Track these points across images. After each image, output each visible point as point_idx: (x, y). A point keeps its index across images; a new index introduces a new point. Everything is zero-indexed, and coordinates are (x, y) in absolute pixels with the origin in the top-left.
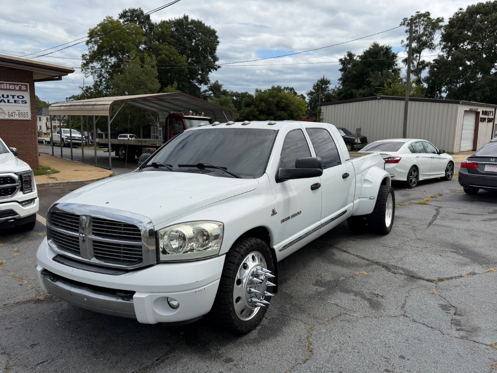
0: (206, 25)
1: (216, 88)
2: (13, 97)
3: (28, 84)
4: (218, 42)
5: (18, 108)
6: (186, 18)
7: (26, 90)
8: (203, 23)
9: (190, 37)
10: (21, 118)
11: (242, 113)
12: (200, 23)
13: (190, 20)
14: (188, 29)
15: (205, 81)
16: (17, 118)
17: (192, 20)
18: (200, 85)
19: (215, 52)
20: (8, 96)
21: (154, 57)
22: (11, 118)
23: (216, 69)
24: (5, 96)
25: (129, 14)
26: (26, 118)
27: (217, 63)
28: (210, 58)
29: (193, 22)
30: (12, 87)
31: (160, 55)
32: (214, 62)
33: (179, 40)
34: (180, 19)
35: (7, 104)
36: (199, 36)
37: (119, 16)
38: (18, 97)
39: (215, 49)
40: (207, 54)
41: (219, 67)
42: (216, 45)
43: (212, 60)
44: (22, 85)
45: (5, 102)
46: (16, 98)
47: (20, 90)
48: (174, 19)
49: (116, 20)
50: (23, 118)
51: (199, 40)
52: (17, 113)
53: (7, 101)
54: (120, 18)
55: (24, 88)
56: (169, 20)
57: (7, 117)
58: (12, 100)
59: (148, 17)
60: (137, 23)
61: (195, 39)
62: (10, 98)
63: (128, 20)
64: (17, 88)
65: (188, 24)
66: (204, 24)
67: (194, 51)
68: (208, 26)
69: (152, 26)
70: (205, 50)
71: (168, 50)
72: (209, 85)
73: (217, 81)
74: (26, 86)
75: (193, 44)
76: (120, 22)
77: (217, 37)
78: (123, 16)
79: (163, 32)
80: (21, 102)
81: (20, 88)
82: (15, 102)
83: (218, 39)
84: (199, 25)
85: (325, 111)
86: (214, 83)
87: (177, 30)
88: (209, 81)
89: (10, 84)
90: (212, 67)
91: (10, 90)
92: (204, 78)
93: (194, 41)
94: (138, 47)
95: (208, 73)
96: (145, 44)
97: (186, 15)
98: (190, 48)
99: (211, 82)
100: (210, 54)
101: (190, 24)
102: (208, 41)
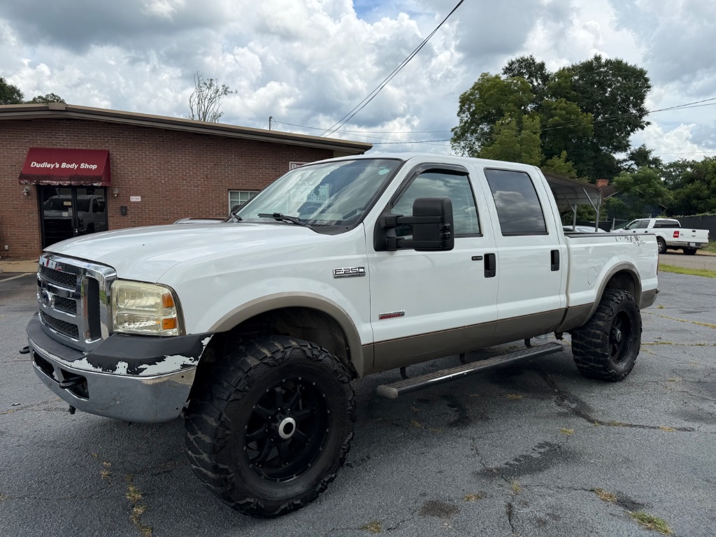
0: (629, 65)
1: (641, 156)
4: (649, 87)
6: (598, 59)
8: (624, 61)
9: (602, 85)
11: (678, 194)
12: (619, 63)
13: (603, 61)
14: (599, 74)
15: (623, 147)
17: (606, 60)
18: (614, 153)
19: (642, 103)
21: (538, 119)
23: (642, 128)
25: (516, 65)
27: (645, 119)
28: (634, 112)
29: (608, 62)
31: (552, 116)
32: (641, 117)
33: (584, 91)
34: (588, 62)
36: (619, 82)
37: (503, 72)
39: (642, 98)
40: (629, 105)
41: (648, 123)
42: (645, 91)
43: (638, 114)
48: (578, 64)
49: (494, 76)
51: (617, 88)
54: (505, 73)
56: (572, 66)
59: (542, 66)
60: (527, 77)
61: (610, 86)
63: (514, 76)
65: (600, 66)
66: (626, 64)
67: (608, 104)
68: (633, 65)
69: (545, 78)
70: (626, 101)
71: (564, 109)
72: (629, 152)
73: (644, 145)
75: (607, 95)
76: (499, 78)
77: (647, 80)
78: (508, 70)
79: (559, 84)
83: (649, 83)
84: (618, 67)
86: (637, 148)
87: (581, 78)
88: (628, 145)
90: (637, 123)
92: (621, 143)
93: (609, 90)
94: (525, 108)
95: (629, 134)
96: (533, 102)
97: (598, 55)
98: (601, 101)
99: (632, 148)
100: (634, 106)
101: (604, 66)
102: (630, 88)
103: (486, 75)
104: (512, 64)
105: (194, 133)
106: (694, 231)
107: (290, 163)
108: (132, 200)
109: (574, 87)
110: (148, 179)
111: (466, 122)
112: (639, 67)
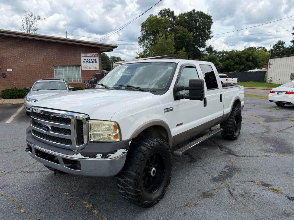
0: (205, 14)
1: (210, 49)
2: (92, 60)
3: (98, 54)
4: (212, 23)
5: (94, 65)
6: (194, 11)
7: (97, 57)
8: (204, 12)
9: (196, 21)
10: (95, 70)
11: (224, 64)
12: (202, 13)
13: (196, 12)
14: (194, 17)
15: (203, 46)
16: (93, 69)
17: (197, 11)
18: (200, 48)
19: (210, 29)
20: (89, 60)
21: (173, 34)
22: (91, 69)
23: (210, 38)
24: (88, 60)
25: (163, 12)
26: (97, 70)
27: (211, 35)
28: (207, 32)
29: (198, 12)
30: (91, 55)
31: (178, 33)
32: (209, 34)
33: (189, 23)
34: (190, 12)
35: (89, 63)
36: (201, 20)
37: (158, 14)
38: (94, 60)
39: (210, 27)
40: (205, 29)
41: (212, 37)
42: (211, 24)
43: (208, 33)
44: (95, 54)
45: (88, 62)
46: (93, 60)
47: (95, 56)
48: (187, 12)
49: (155, 16)
50: (96, 70)
51: (201, 23)
52: (93, 67)
53: (89, 62)
54: (159, 15)
55: (96, 56)
56: (184, 13)
57: (89, 69)
58: (91, 61)
59: (173, 13)
60: (167, 17)
61: (198, 22)
62: (90, 60)
63: (162, 16)
64: (93, 56)
65: (195, 14)
66: (204, 13)
67: (198, 28)
68: (207, 14)
69: (174, 18)
70: (204, 28)
71: (182, 30)
72: (206, 48)
73: (211, 45)
74: (97, 54)
75: (197, 25)
76: (157, 17)
77: (212, 20)
78: (160, 13)
79: (180, 20)
80: (95, 62)
81: (95, 55)
82: (92, 62)
83: (212, 21)
84: (201, 14)
85: (273, 62)
87: (188, 18)
88: (206, 45)
89: (90, 54)
90: (208, 37)
91: (90, 57)
92: (203, 44)
93: (198, 23)
94: (167, 30)
95: (205, 41)
96: (170, 27)
97: (194, 9)
98: (195, 28)
99: (207, 46)
100: (207, 30)
101: (196, 14)
102: (206, 23)
103: (152, 15)
104: (161, 11)
105: (36, 40)
106: (233, 79)
107: (81, 53)
108: (8, 71)
109: (186, 22)
110: (15, 61)
111: (144, 35)
112: (209, 15)
